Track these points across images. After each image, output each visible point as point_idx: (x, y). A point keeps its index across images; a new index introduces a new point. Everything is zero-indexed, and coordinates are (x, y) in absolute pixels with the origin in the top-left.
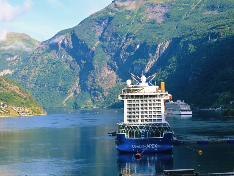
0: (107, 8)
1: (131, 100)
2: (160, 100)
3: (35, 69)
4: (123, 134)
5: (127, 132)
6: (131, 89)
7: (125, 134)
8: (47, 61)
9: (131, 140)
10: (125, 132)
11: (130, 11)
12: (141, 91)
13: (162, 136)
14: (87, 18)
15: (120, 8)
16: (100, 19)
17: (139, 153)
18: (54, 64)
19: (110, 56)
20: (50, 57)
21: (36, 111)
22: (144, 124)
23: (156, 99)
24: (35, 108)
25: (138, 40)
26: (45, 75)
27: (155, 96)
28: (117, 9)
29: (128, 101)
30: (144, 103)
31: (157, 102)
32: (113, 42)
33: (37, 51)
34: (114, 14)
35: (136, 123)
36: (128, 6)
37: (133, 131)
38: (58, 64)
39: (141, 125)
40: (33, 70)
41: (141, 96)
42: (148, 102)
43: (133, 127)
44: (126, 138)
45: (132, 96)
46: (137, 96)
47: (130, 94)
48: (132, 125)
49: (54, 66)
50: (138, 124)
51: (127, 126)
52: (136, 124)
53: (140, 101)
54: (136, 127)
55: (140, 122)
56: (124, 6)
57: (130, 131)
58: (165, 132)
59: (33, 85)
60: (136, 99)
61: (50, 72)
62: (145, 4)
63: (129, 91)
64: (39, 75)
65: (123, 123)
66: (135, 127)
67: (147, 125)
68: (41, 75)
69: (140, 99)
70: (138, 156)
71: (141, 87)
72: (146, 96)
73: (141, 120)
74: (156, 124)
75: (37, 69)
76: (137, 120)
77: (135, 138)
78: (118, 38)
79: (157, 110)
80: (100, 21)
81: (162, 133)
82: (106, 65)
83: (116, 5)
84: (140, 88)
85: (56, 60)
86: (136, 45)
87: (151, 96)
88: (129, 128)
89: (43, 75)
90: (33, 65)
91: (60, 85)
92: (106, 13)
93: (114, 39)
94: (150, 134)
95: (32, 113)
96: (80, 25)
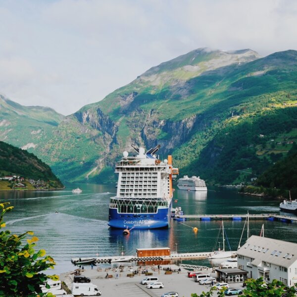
0: (132, 83)
1: (126, 173)
2: (157, 173)
3: (59, 143)
4: (115, 208)
5: (119, 207)
6: (127, 161)
7: (117, 209)
8: (71, 136)
9: (123, 216)
10: (116, 207)
11: (154, 86)
12: (138, 164)
13: (156, 212)
14: (112, 93)
15: (144, 83)
16: (126, 94)
17: (128, 229)
18: (78, 138)
19: (133, 131)
20: (75, 131)
21: (53, 185)
22: (137, 199)
23: (152, 172)
24: (53, 181)
25: (162, 116)
26: (69, 149)
27: (152, 169)
28: (142, 85)
29: (123, 173)
30: (140, 175)
31: (153, 175)
32: (137, 118)
33: (62, 125)
34: (139, 89)
35: (129, 197)
36: (153, 82)
37: (125, 206)
38: (82, 138)
39: (134, 199)
40: (57, 144)
41: (137, 169)
42: (144, 175)
43: (125, 201)
44: (118, 213)
45: (128, 169)
46: (133, 169)
47: (125, 167)
48: (124, 200)
49: (78, 140)
50: (131, 199)
51: (120, 200)
52: (128, 199)
53: (135, 174)
54: (129, 201)
55: (133, 196)
56: (149, 82)
57: (122, 206)
58: (160, 207)
59: (57, 159)
60: (131, 172)
61: (73, 146)
62: (170, 80)
63: (125, 163)
64: (63, 149)
65: (115, 197)
66: (127, 202)
67: (140, 199)
68: (65, 148)
69: (135, 172)
70: (126, 232)
71: (138, 159)
72: (142, 169)
73: (135, 194)
74: (150, 199)
75: (61, 143)
76: (130, 194)
77: (127, 213)
78: (142, 113)
79: (152, 184)
80: (125, 96)
81: (156, 208)
82: (130, 139)
83: (141, 80)
84: (137, 161)
85: (80, 134)
86: (160, 120)
87: (147, 169)
88: (121, 203)
89: (67, 149)
90: (57, 139)
91: (84, 160)
92: (131, 88)
93: (138, 114)
94: (143, 209)
95: (49, 187)
96: (105, 100)
